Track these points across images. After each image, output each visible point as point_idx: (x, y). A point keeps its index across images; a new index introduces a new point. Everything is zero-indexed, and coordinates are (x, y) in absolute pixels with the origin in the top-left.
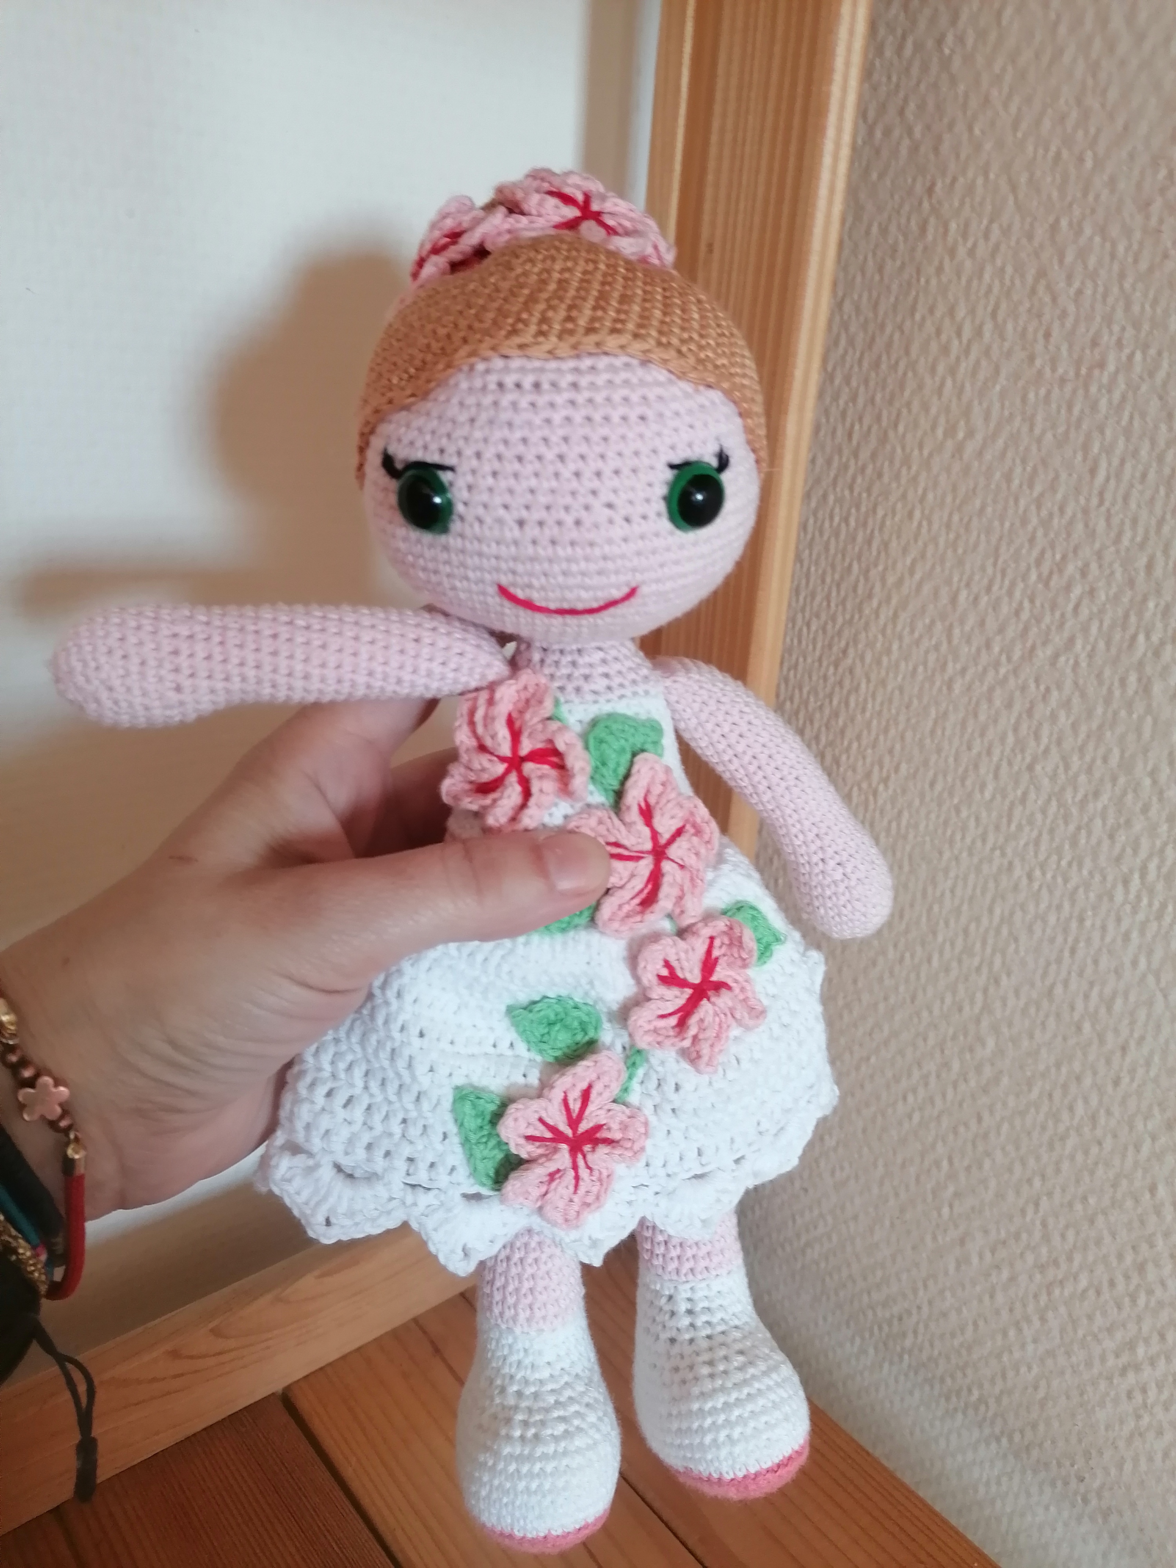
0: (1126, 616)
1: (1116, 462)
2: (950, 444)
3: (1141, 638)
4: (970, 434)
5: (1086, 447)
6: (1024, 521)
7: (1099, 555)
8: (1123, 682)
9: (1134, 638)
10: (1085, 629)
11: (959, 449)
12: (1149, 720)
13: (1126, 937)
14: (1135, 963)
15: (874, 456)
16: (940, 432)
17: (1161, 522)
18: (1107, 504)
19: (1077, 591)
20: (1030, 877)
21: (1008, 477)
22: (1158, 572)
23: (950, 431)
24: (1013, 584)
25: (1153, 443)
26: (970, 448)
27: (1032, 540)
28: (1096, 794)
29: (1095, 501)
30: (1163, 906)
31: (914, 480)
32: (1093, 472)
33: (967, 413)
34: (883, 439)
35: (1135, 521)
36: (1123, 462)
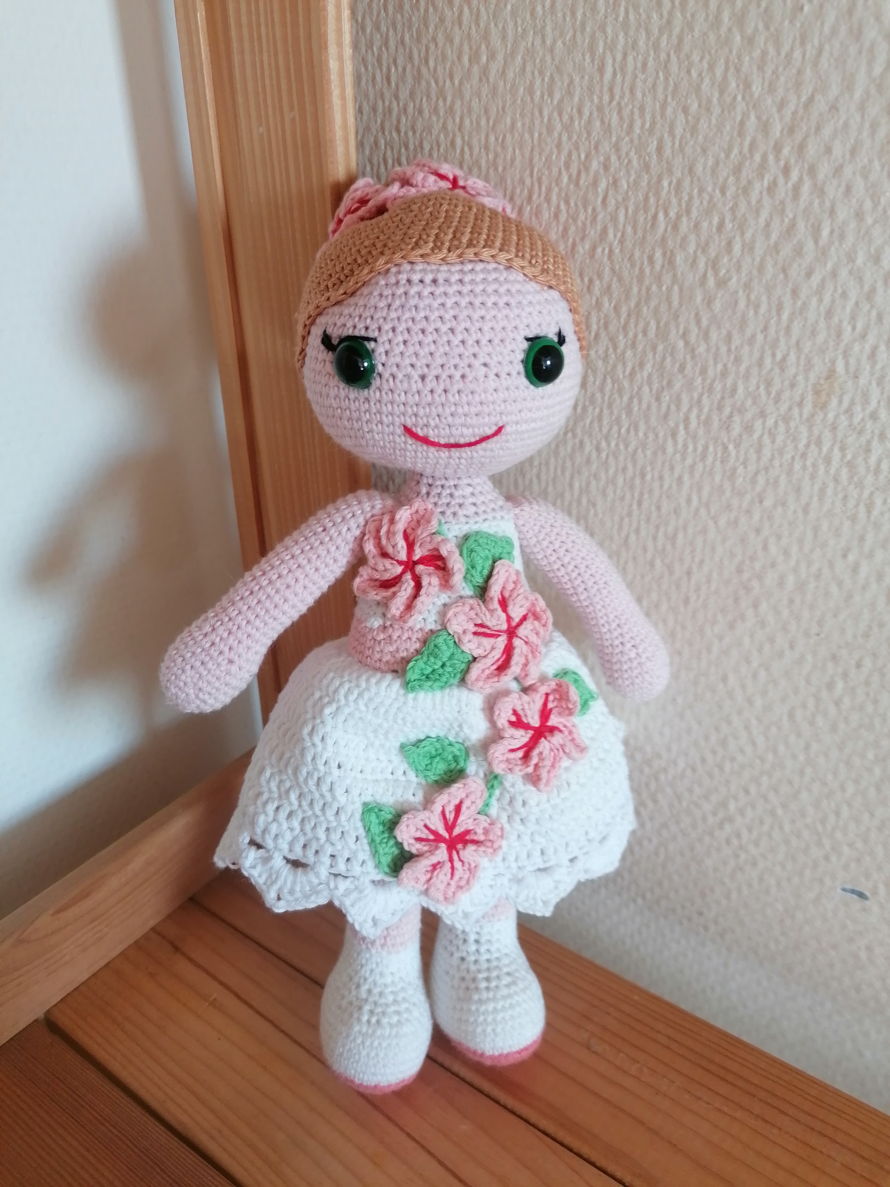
0: (646, 199)
1: (619, 57)
2: (476, 69)
3: (661, 216)
4: (492, 56)
5: (592, 48)
6: (550, 129)
7: (617, 148)
8: (651, 259)
9: (655, 217)
10: (614, 219)
11: (485, 72)
12: (676, 288)
13: (680, 479)
14: (689, 501)
15: (412, 95)
16: (466, 59)
17: (664, 107)
18: (617, 98)
19: (603, 185)
20: (598, 449)
21: (531, 91)
22: (668, 152)
23: (475, 57)
24: (549, 190)
25: (648, 33)
26: (494, 69)
27: (559, 146)
28: (642, 365)
29: (606, 98)
30: (706, 448)
31: (451, 110)
32: (601, 70)
33: (486, 37)
34: (418, 77)
35: (642, 109)
36: (625, 56)
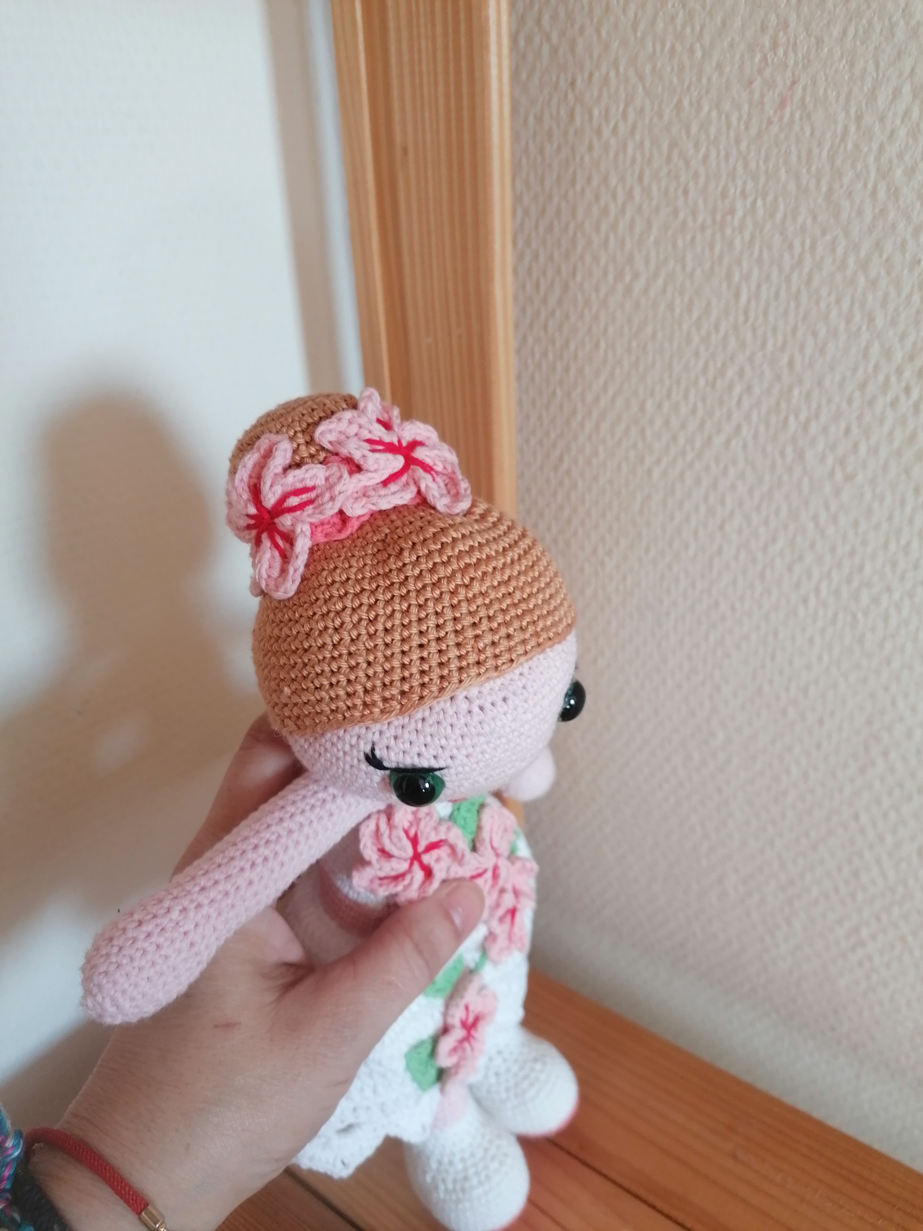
0: (778, 404)
1: (754, 287)
2: (620, 287)
3: (792, 419)
4: (636, 276)
5: (729, 276)
6: (689, 340)
7: (751, 359)
8: (783, 454)
9: (786, 420)
10: (748, 417)
11: (628, 290)
12: (806, 480)
13: (811, 641)
14: (820, 658)
15: (560, 301)
16: (611, 277)
17: (795, 329)
18: (751, 320)
19: (737, 390)
20: (733, 608)
21: (671, 307)
22: (798, 366)
23: (619, 276)
24: (687, 391)
25: (781, 270)
26: (637, 288)
27: (697, 354)
28: (774, 540)
29: (741, 319)
30: (836, 615)
31: (596, 317)
32: (737, 296)
33: (630, 260)
34: (566, 287)
35: (775, 330)
36: (759, 286)
